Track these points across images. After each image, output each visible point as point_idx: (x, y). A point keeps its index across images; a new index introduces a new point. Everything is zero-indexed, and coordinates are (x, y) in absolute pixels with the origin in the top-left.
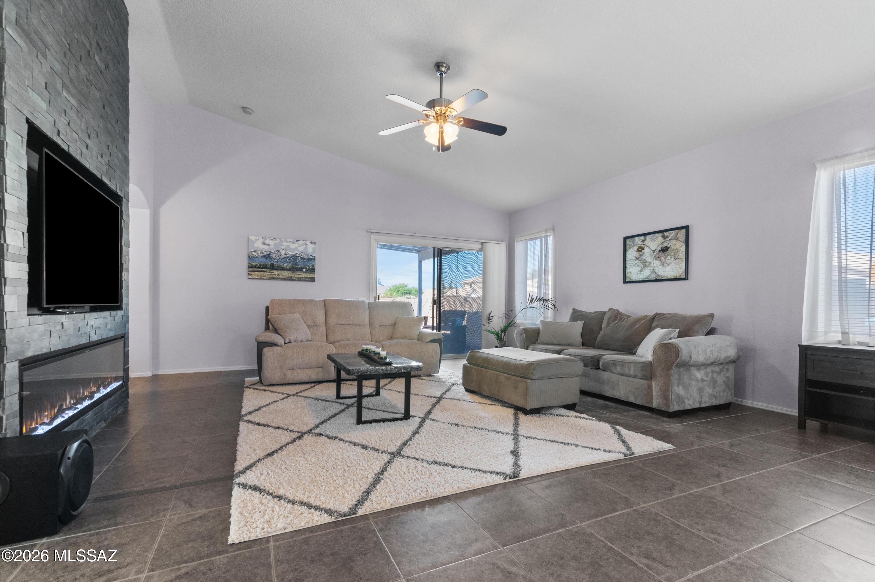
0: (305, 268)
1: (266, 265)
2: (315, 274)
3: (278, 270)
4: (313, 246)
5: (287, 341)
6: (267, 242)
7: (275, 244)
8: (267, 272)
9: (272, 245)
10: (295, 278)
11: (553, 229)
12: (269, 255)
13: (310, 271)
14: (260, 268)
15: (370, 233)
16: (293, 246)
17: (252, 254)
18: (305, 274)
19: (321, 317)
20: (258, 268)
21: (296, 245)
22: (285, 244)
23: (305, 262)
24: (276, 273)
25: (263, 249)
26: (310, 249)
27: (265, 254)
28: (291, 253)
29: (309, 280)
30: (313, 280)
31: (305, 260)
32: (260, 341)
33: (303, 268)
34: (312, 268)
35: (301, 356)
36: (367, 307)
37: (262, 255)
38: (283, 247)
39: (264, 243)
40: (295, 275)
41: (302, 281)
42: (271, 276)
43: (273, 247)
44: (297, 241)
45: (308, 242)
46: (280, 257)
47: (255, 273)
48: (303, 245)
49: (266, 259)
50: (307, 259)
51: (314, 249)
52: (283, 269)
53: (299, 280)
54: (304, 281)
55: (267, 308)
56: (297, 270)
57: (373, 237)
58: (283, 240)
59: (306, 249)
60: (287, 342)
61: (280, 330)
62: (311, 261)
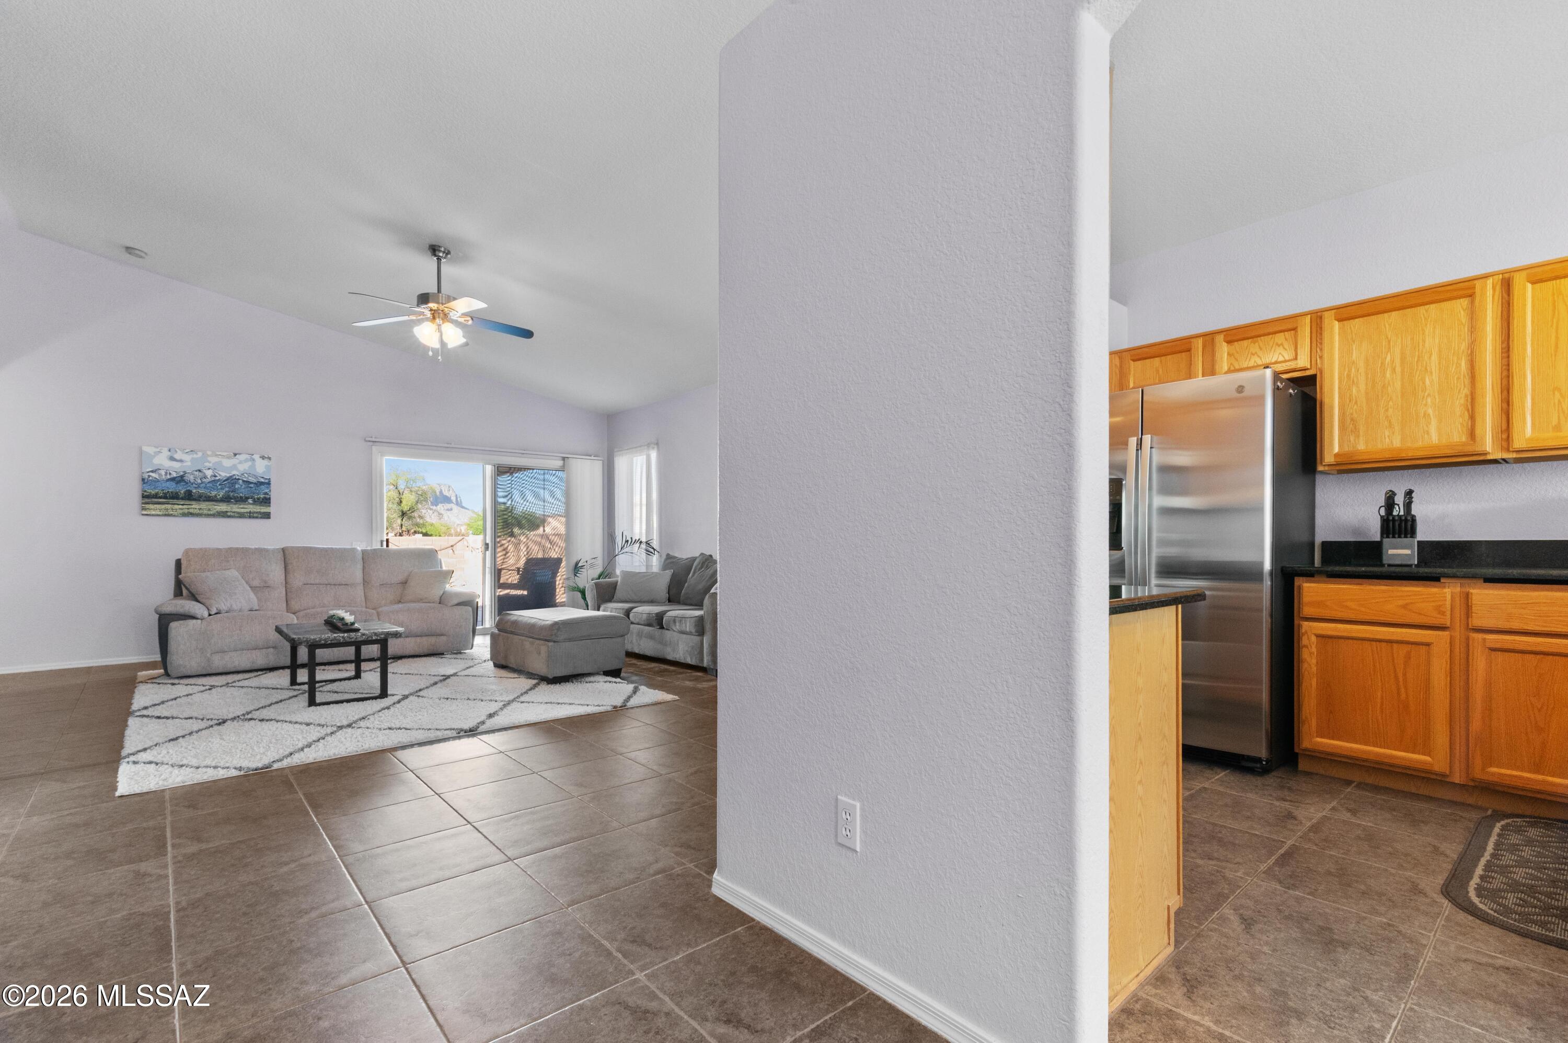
0: (252, 498)
2: (270, 506)
3: (200, 500)
4: (266, 462)
5: (214, 611)
6: (177, 456)
7: (192, 460)
8: (178, 504)
9: (186, 462)
10: (232, 514)
11: (657, 444)
12: (182, 477)
13: (261, 502)
14: (165, 497)
15: (371, 443)
16: (227, 463)
17: (149, 476)
18: (251, 506)
19: (276, 573)
20: (160, 498)
21: (234, 461)
22: (214, 460)
23: (251, 487)
24: (195, 506)
25: (170, 467)
26: (261, 468)
27: (174, 475)
28: (223, 474)
29: (260, 516)
30: (267, 516)
31: (252, 485)
32: (163, 612)
33: (247, 498)
34: (265, 498)
35: (238, 631)
36: (360, 557)
37: (168, 477)
38: (210, 465)
39: (172, 459)
40: (231, 508)
41: (246, 517)
42: (186, 511)
43: (189, 464)
44: (235, 455)
45: (256, 457)
46: (204, 480)
47: (155, 506)
48: (246, 461)
49: (177, 483)
50: (255, 483)
51: (268, 467)
52: (209, 499)
53: (241, 516)
54: (250, 517)
55: (178, 563)
56: (236, 501)
57: (377, 449)
58: (209, 453)
59: (253, 466)
60: (213, 613)
61: (202, 596)
62: (262, 487)
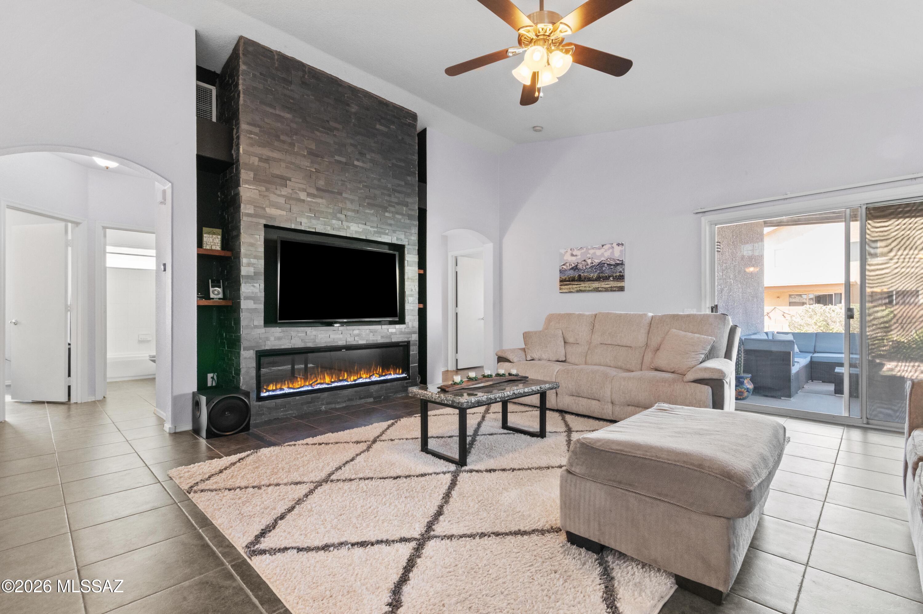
0: (612, 276)
1: (574, 277)
2: (624, 281)
3: (585, 281)
4: (620, 248)
5: (529, 358)
6: (574, 253)
7: (582, 254)
8: (575, 285)
9: (579, 255)
10: (602, 289)
12: (577, 266)
13: (618, 279)
14: (569, 281)
15: (701, 215)
16: (599, 253)
17: (562, 268)
18: (612, 283)
19: (584, 333)
20: (567, 281)
21: (602, 250)
22: (591, 251)
23: (612, 268)
24: (583, 285)
25: (571, 260)
26: (617, 253)
27: (573, 265)
28: (597, 261)
29: (617, 289)
30: (622, 289)
31: (612, 267)
33: (610, 277)
34: (620, 276)
36: (648, 321)
37: (571, 267)
38: (590, 256)
39: (572, 255)
40: (601, 285)
41: (609, 291)
42: (578, 289)
43: (579, 257)
44: (603, 246)
45: (615, 245)
46: (587, 267)
47: (565, 286)
48: (609, 249)
49: (574, 271)
50: (614, 265)
51: (622, 251)
52: (590, 280)
53: (606, 290)
54: (611, 291)
56: (603, 280)
57: (705, 220)
58: (589, 247)
59: (612, 253)
62: (618, 267)
